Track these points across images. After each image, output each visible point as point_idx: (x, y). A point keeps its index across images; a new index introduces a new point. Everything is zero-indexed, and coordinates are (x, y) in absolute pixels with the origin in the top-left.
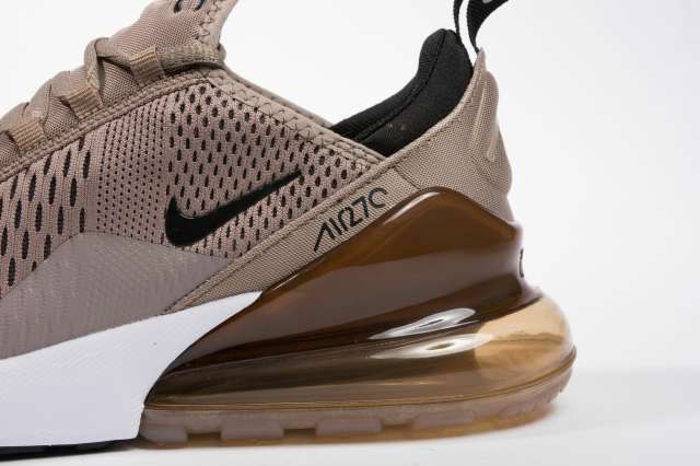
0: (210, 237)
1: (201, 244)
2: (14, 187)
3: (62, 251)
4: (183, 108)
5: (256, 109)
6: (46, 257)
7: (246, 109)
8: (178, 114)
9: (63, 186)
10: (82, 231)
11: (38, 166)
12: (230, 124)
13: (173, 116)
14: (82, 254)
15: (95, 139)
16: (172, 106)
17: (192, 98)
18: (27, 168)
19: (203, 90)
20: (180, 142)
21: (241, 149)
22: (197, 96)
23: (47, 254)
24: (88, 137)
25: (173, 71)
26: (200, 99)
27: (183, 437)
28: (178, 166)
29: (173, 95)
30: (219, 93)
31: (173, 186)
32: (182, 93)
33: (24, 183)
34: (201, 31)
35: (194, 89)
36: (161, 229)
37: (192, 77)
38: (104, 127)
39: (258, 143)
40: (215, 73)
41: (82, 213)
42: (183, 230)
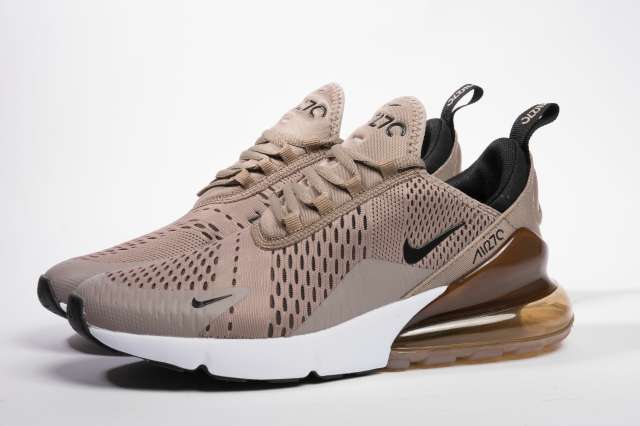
1: (421, 262)
2: (325, 235)
3: (355, 269)
4: (412, 191)
6: (347, 273)
8: (410, 194)
9: (354, 234)
10: (365, 258)
11: (336, 223)
13: (408, 196)
14: (364, 269)
15: (366, 208)
16: (407, 191)
17: (416, 186)
18: (330, 225)
19: (419, 181)
20: (412, 208)
21: (440, 212)
22: (418, 184)
23: (348, 271)
24: (362, 207)
25: (402, 171)
26: (420, 186)
27: (408, 364)
28: (411, 221)
29: (404, 185)
31: (408, 233)
32: (409, 183)
33: (330, 233)
35: (415, 180)
36: (402, 255)
37: (412, 174)
38: (370, 202)
39: (447, 208)
41: (365, 249)
42: (412, 255)
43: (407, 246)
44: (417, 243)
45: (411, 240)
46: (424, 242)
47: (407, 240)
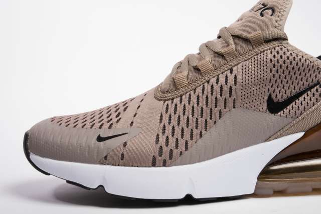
0: (285, 110)
1: (282, 112)
2: (203, 90)
3: (226, 117)
4: (274, 56)
5: (303, 57)
6: (219, 119)
7: (299, 57)
8: (273, 59)
9: (226, 89)
10: (234, 108)
11: (213, 81)
12: (294, 63)
13: (271, 60)
14: (234, 118)
15: (237, 70)
16: (270, 56)
17: (278, 52)
18: (208, 82)
19: (281, 49)
20: (274, 70)
21: (298, 73)
22: (280, 52)
23: (220, 117)
24: (234, 68)
25: (268, 41)
26: (281, 53)
27: (272, 192)
28: (273, 80)
29: (269, 51)
30: (288, 50)
31: (271, 89)
32: (273, 50)
33: (208, 88)
34: (277, 24)
35: (277, 49)
36: (265, 106)
37: (276, 44)
38: (241, 64)
39: (304, 71)
40: (285, 42)
41: (234, 100)
42: (274, 107)
43: (270, 99)
44: (279, 97)
45: (273, 96)
46: (285, 97)
47: (270, 95)
